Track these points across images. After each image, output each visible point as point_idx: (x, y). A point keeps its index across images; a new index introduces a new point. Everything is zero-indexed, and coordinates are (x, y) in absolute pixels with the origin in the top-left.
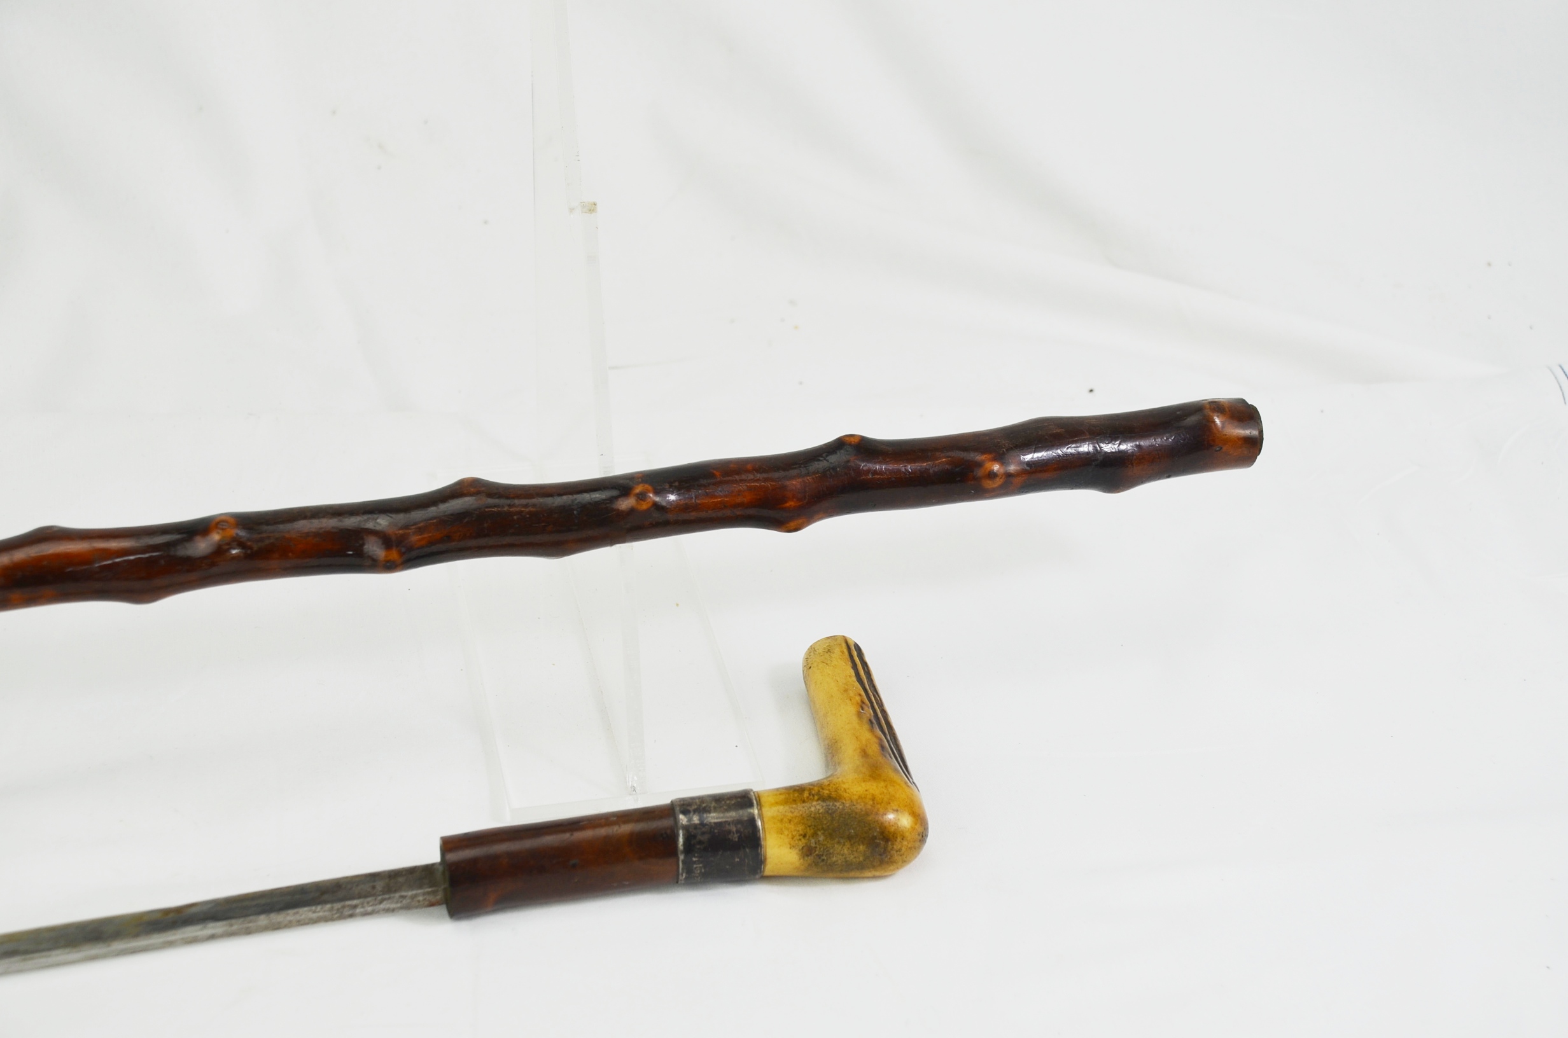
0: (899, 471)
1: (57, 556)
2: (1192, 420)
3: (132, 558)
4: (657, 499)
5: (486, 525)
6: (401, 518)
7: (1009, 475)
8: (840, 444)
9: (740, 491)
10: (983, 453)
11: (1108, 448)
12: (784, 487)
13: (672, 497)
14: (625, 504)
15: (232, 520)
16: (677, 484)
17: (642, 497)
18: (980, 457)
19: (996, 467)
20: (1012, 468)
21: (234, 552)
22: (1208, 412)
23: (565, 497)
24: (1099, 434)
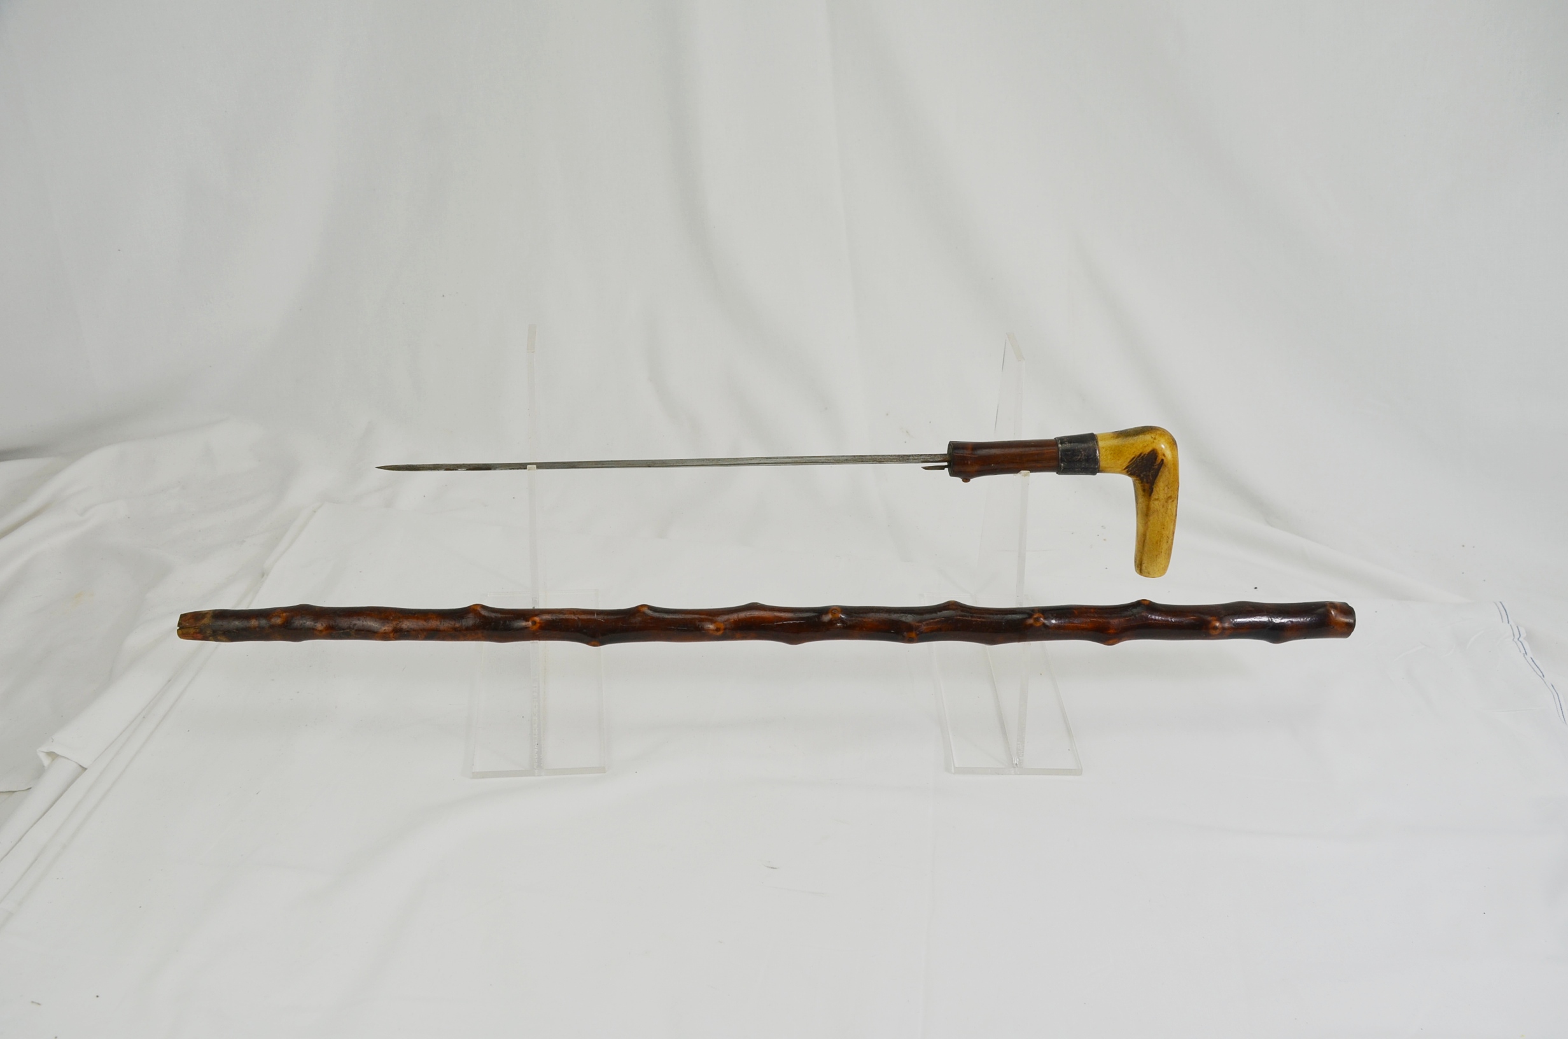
0: (1168, 621)
1: (758, 618)
2: (1321, 610)
3: (791, 622)
4: (1046, 622)
5: (959, 625)
6: (918, 617)
7: (1224, 629)
8: (1139, 604)
9: (1086, 622)
10: (1211, 616)
11: (1277, 620)
12: (1109, 623)
13: (1054, 621)
14: (1031, 621)
15: (839, 609)
16: (1055, 615)
17: (1037, 620)
18: (1210, 618)
19: (1218, 624)
20: (1226, 625)
21: (838, 625)
22: (1328, 607)
23: (999, 616)
24: (1271, 613)
